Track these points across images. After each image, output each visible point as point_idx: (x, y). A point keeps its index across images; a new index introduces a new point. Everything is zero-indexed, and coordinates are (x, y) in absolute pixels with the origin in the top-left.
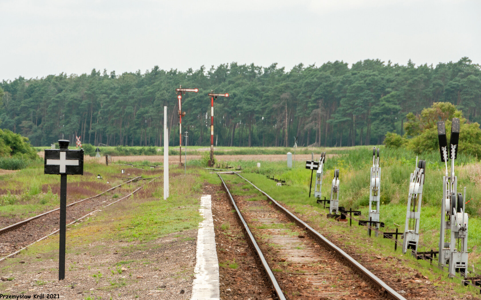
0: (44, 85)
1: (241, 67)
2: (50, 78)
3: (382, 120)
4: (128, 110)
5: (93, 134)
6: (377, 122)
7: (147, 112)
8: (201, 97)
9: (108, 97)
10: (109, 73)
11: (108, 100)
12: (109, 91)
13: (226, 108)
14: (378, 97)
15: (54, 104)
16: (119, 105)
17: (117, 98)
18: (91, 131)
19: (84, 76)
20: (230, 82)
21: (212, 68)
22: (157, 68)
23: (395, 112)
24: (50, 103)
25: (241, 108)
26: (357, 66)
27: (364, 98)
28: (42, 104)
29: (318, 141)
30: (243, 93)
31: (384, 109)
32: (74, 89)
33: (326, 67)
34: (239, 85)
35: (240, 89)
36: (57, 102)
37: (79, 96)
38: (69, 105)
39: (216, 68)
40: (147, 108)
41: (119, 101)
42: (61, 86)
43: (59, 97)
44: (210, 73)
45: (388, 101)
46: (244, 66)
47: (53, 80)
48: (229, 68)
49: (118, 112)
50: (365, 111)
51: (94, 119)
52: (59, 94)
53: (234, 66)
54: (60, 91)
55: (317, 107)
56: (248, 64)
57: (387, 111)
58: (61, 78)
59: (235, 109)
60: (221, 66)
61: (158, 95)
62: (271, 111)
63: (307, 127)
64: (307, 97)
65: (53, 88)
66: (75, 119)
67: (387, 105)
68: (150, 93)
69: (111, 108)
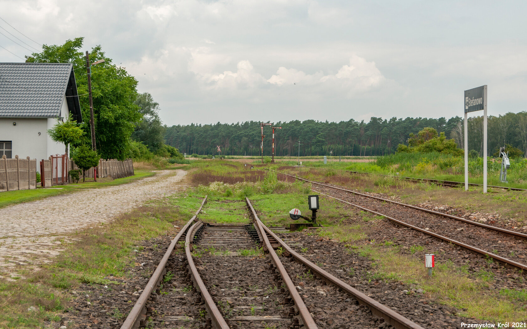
0: (171, 129)
1: (254, 122)
2: (174, 126)
3: (317, 145)
4: (208, 140)
5: (192, 150)
6: (315, 146)
7: (216, 141)
8: (239, 135)
9: (199, 135)
10: (198, 125)
11: (198, 136)
12: (199, 132)
13: (250, 140)
14: (315, 136)
15: (176, 138)
16: (203, 138)
17: (203, 135)
18: (191, 149)
19: (188, 126)
20: (251, 129)
21: (243, 123)
22: (219, 122)
23: (323, 142)
24: (174, 137)
25: (256, 140)
26: (304, 122)
27: (309, 136)
28: (170, 137)
29: (289, 154)
30: (256, 133)
31: (318, 140)
32: (184, 131)
33: (291, 123)
34: (254, 130)
35: (255, 131)
36: (177, 136)
37: (187, 134)
38: (182, 138)
39: (244, 123)
40: (215, 140)
41: (203, 136)
42: (178, 130)
43: (178, 135)
44: (241, 125)
45: (320, 137)
46: (256, 122)
47: (175, 128)
48: (249, 123)
49: (203, 141)
50: (310, 141)
51: (193, 144)
52: (178, 133)
53: (252, 122)
54: (178, 132)
55: (289, 139)
56: (258, 121)
57: (319, 141)
58: (179, 126)
59: (253, 140)
60: (246, 122)
61: (220, 134)
62: (269, 141)
63: (284, 148)
64: (284, 135)
65: (175, 131)
66: (184, 144)
67: (319, 139)
68: (217, 133)
69: (200, 139)
